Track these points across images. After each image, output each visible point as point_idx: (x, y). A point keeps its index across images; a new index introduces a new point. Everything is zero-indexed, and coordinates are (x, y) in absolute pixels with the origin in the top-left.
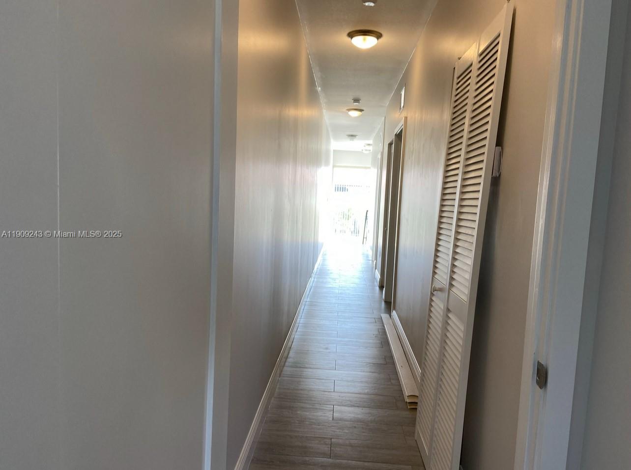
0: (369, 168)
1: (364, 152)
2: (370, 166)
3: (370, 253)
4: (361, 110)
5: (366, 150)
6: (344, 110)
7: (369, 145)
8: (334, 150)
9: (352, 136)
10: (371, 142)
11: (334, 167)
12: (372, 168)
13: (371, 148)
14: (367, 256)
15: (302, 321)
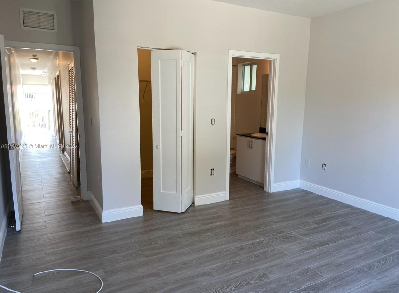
0: (47, 85)
1: (42, 75)
2: (47, 84)
3: (54, 133)
4: (38, 59)
5: (44, 75)
6: (28, 58)
7: (45, 72)
8: (22, 74)
9: (34, 68)
10: (46, 71)
11: (23, 84)
12: (49, 85)
13: (47, 74)
14: (52, 135)
15: (21, 161)
